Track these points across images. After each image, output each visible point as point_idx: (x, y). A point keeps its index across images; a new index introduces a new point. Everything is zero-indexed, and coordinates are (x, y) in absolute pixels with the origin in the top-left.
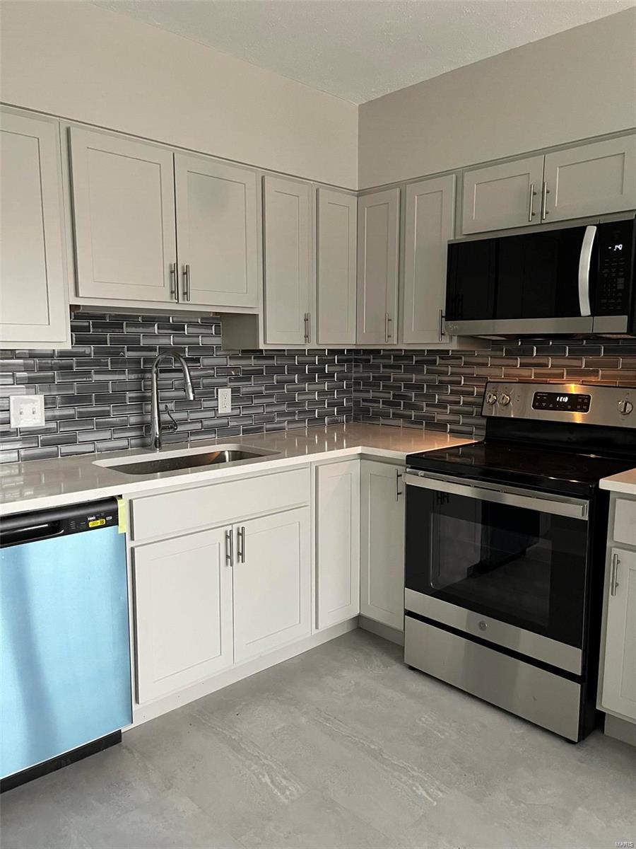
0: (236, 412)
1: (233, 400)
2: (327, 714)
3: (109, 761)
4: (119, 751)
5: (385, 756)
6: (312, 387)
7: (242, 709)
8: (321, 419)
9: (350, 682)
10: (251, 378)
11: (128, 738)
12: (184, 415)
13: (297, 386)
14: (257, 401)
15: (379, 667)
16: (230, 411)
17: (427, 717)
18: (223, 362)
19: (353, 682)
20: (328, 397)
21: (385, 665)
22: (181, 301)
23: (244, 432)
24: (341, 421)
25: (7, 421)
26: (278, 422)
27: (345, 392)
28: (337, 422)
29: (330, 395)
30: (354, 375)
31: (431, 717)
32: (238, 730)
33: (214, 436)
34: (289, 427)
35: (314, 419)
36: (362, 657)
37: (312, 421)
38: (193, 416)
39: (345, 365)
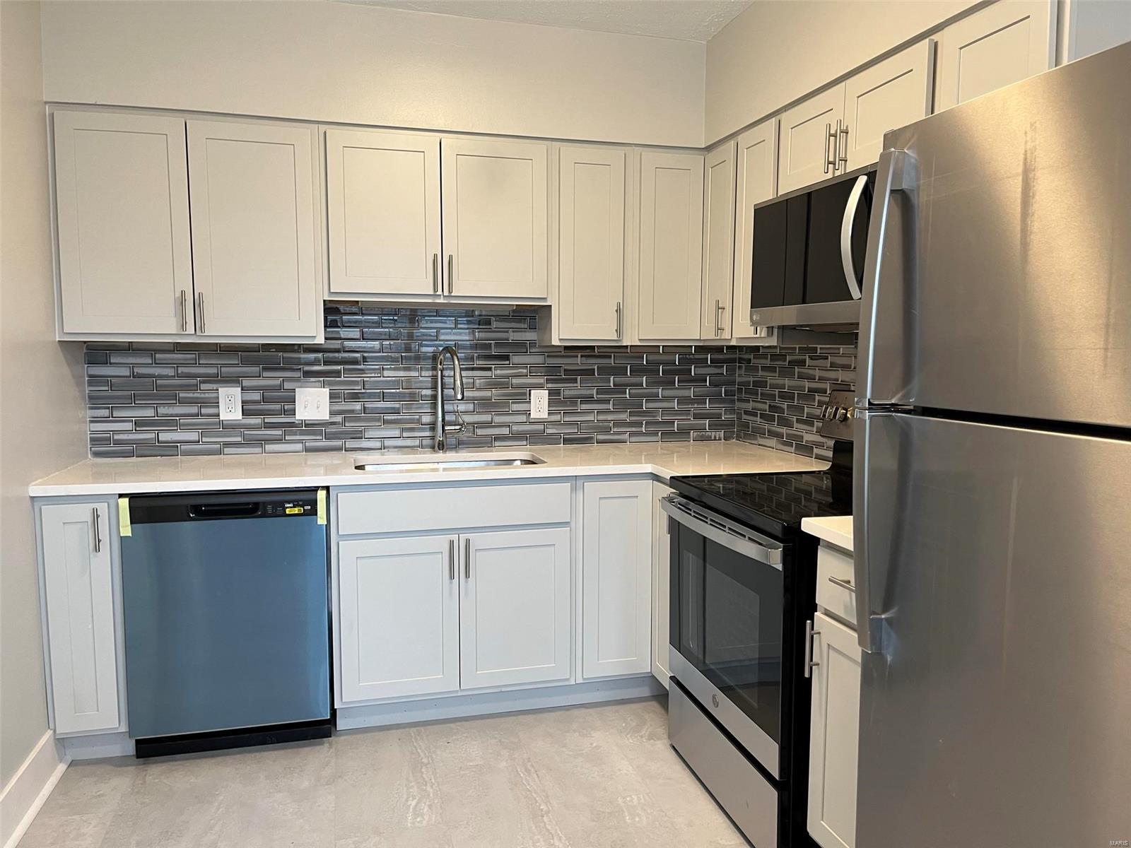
0: (557, 418)
1: (550, 403)
2: (532, 766)
3: (307, 749)
4: (322, 744)
5: (545, 819)
6: (668, 393)
7: (458, 740)
8: (683, 433)
9: (591, 744)
10: (576, 379)
11: (340, 735)
12: (487, 418)
13: (645, 391)
14: (584, 407)
15: (642, 737)
16: (546, 416)
17: (635, 798)
18: (538, 359)
19: (594, 745)
20: (696, 406)
21: (651, 737)
22: (446, 293)
23: (566, 441)
24: (715, 437)
25: (293, 412)
26: (616, 433)
27: (723, 401)
28: (709, 439)
29: (698, 403)
30: (738, 380)
31: (639, 799)
32: (434, 756)
33: (525, 443)
34: (633, 439)
35: (672, 433)
36: (634, 724)
37: (668, 435)
38: (498, 419)
39: (723, 366)
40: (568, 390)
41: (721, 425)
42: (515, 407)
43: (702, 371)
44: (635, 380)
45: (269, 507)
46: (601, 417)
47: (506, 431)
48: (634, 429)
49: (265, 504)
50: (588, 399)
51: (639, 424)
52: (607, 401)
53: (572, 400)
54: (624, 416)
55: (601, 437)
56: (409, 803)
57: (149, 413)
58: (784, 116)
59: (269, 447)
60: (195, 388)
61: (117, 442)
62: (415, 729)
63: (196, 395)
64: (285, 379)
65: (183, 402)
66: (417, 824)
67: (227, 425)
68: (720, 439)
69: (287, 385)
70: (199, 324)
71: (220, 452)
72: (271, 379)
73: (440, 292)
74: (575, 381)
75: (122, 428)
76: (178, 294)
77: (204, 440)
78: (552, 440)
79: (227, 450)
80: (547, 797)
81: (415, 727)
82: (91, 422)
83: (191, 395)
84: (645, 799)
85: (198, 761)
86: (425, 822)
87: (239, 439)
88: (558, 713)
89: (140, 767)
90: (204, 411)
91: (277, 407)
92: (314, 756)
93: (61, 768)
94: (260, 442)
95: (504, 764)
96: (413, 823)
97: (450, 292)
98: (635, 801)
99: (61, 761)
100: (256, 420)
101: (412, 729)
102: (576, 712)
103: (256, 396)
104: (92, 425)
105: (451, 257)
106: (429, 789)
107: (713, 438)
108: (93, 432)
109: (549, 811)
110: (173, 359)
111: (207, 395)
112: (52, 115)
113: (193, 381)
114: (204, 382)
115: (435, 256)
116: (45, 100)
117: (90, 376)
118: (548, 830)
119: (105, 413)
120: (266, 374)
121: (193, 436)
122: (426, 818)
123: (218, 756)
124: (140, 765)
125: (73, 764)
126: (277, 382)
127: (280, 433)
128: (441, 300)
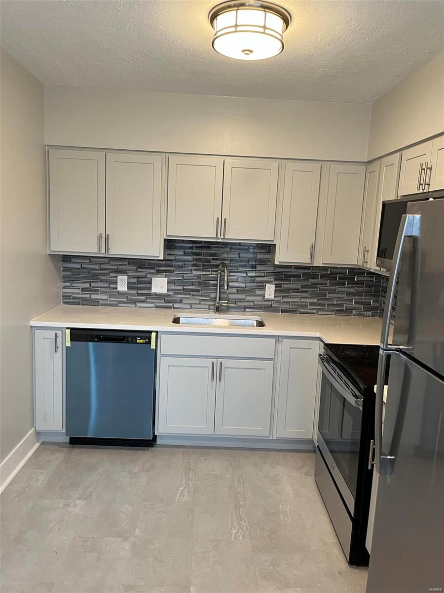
0: (279, 299)
1: (275, 291)
2: (242, 479)
3: (141, 452)
4: (148, 450)
5: (241, 510)
6: (340, 289)
7: (210, 458)
8: (348, 311)
9: (275, 472)
10: (291, 279)
11: (158, 447)
12: (242, 296)
13: (329, 288)
14: (294, 294)
15: (302, 473)
16: (273, 298)
17: (288, 506)
18: (271, 269)
19: (276, 473)
20: (356, 297)
21: (306, 474)
22: (222, 237)
23: (283, 311)
24: (367, 315)
25: (150, 289)
26: (310, 309)
27: (372, 295)
28: (363, 315)
29: (358, 296)
30: (382, 284)
31: (290, 507)
32: (197, 465)
33: (261, 310)
34: (319, 313)
35: (342, 311)
36: (300, 465)
37: (339, 312)
38: (248, 298)
39: (374, 277)
40: (286, 285)
41: (371, 308)
42: (258, 292)
43: (361, 279)
44: (324, 281)
45: (130, 339)
46: (302, 300)
47: (252, 304)
48: (320, 307)
49: (128, 337)
50: (296, 290)
51: (324, 305)
52: (307, 292)
53: (288, 291)
54: (315, 300)
55: (302, 310)
56: (180, 488)
57: (87, 285)
58: (404, 152)
59: (139, 304)
60: (108, 275)
61: (74, 298)
62: (192, 450)
63: (108, 278)
64: (147, 273)
65: (102, 281)
66: (180, 501)
67: (121, 293)
68: (369, 316)
69: (148, 276)
70: (107, 249)
71: (117, 305)
72: (141, 273)
73: (219, 236)
74: (290, 280)
75: (76, 292)
76: (99, 235)
77: (110, 299)
78: (276, 310)
79: (120, 305)
80: (245, 498)
81: (192, 448)
82: (63, 288)
83: (105, 278)
84: (293, 509)
85: (94, 450)
86: (184, 500)
87: (125, 300)
88: (263, 452)
89: (70, 449)
90: (111, 286)
91: (143, 286)
92: (144, 456)
93: (38, 445)
94: (135, 302)
95: (229, 476)
96: (179, 499)
97: (224, 236)
98: (288, 509)
99: (38, 441)
100: (134, 292)
101: (190, 449)
102: (272, 453)
103: (134, 280)
104: (64, 289)
105: (225, 219)
106: (190, 482)
107: (365, 315)
108: (64, 293)
109: (243, 506)
110: (99, 261)
111: (113, 279)
112: (48, 151)
113: (107, 272)
114: (112, 272)
115: (218, 219)
116: (46, 144)
117: (63, 267)
118: (240, 516)
119: (69, 284)
120: (139, 270)
121: (105, 297)
122: (185, 498)
123: (103, 448)
124: (69, 448)
125: (42, 443)
126: (144, 274)
127: (144, 298)
128: (220, 240)
